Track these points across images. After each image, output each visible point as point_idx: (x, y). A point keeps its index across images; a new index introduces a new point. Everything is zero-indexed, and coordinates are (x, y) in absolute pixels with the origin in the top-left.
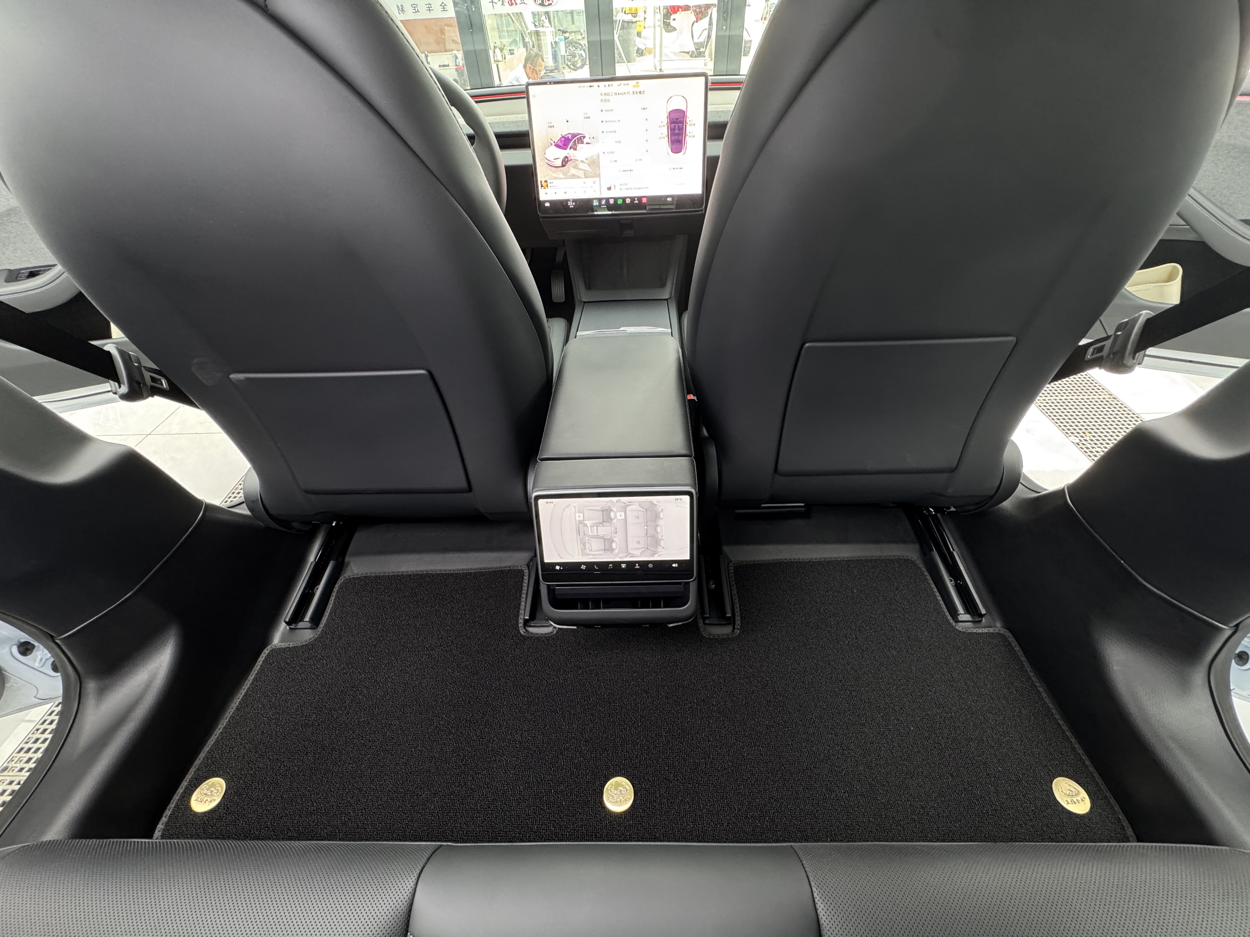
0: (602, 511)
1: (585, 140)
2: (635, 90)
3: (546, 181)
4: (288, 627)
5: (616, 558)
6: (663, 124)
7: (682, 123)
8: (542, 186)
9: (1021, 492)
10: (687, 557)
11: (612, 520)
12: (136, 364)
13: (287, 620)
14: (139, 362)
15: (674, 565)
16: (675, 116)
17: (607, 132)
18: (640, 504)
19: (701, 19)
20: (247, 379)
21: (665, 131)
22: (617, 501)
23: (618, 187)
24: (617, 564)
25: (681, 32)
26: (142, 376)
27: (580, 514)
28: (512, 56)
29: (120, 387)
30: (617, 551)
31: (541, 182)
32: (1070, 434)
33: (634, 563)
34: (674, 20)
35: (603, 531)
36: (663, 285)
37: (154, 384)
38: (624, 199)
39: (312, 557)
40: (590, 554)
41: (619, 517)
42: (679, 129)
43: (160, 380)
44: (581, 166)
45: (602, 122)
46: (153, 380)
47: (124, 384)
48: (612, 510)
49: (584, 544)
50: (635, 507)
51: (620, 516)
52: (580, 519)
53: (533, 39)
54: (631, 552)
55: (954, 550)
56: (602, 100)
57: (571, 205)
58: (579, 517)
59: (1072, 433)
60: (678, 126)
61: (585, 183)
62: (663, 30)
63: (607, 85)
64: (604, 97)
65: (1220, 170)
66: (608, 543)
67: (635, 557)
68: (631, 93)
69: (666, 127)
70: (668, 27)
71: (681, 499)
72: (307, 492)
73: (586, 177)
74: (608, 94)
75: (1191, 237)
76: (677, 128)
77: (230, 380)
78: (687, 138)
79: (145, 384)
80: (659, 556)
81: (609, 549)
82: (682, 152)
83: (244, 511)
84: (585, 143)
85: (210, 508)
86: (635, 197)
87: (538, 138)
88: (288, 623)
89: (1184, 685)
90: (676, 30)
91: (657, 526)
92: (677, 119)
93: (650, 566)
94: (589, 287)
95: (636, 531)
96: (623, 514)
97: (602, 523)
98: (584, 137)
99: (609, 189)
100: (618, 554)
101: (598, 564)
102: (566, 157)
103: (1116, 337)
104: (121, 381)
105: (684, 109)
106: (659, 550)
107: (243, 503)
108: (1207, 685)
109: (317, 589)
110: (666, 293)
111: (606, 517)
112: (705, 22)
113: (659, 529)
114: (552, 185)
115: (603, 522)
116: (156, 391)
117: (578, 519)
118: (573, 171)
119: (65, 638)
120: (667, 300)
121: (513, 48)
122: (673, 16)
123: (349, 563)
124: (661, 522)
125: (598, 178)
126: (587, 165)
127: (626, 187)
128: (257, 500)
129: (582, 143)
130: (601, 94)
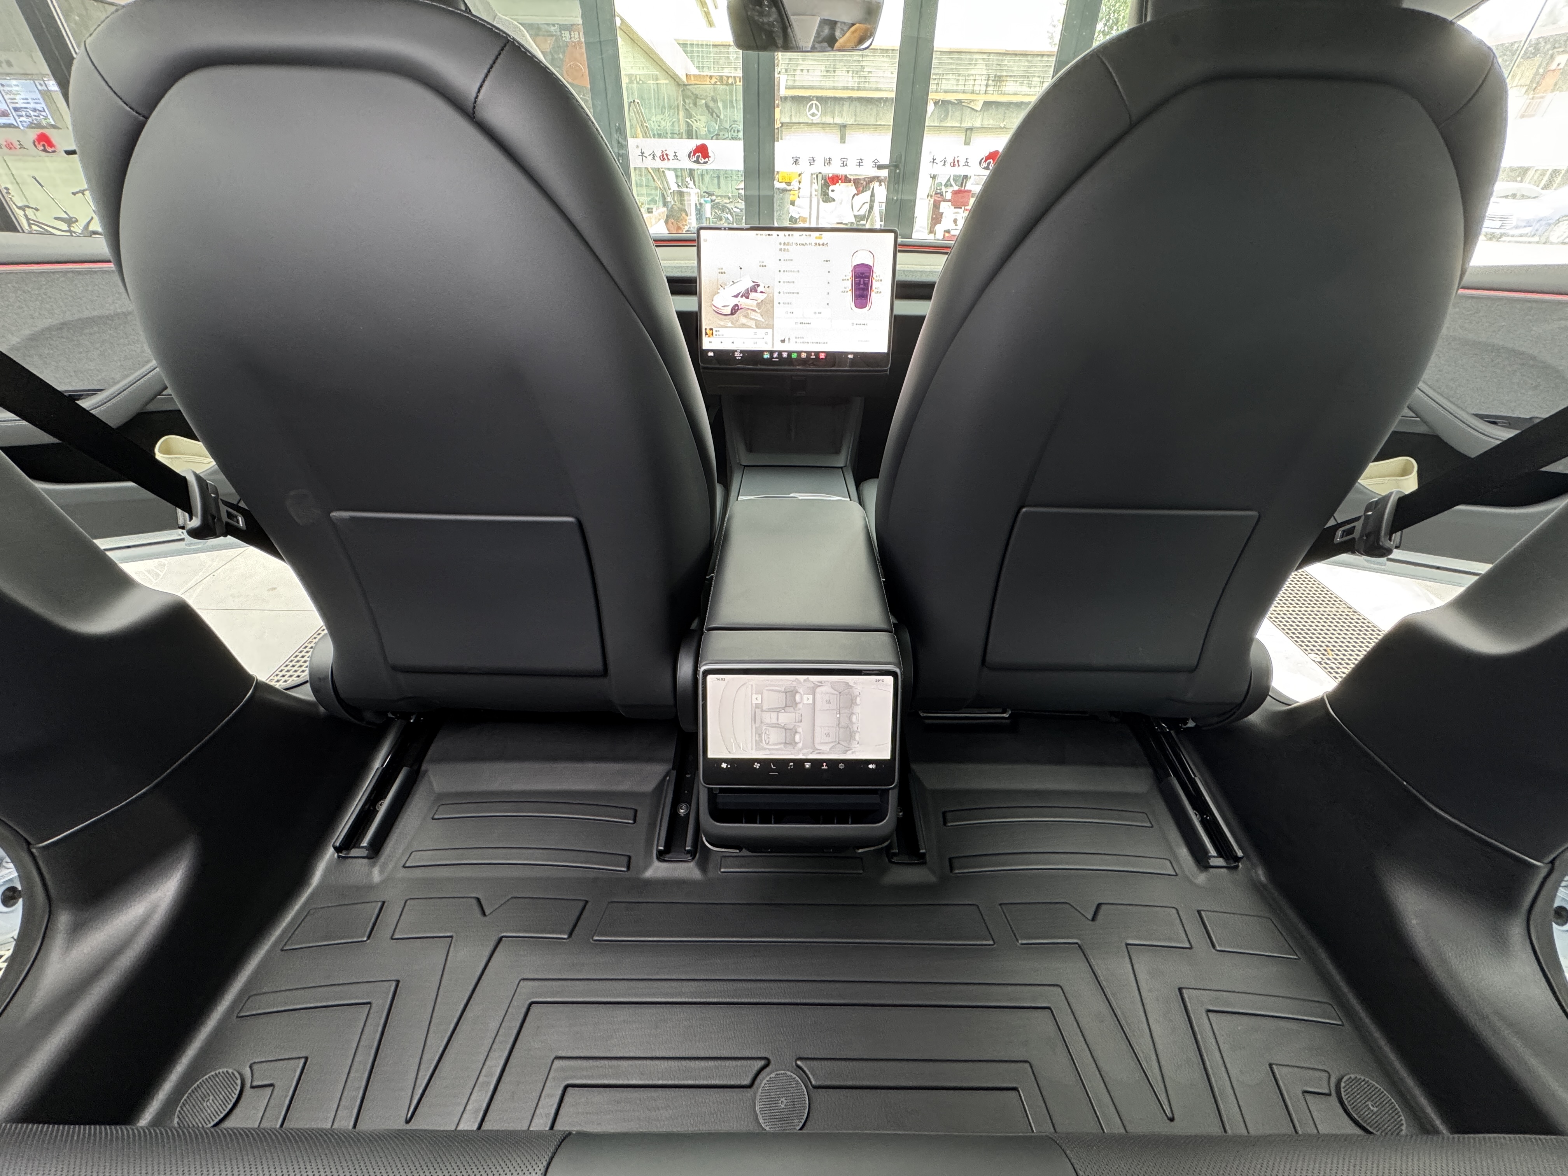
0: (786, 693)
1: (759, 289)
2: (818, 241)
3: (711, 329)
4: (336, 855)
5: (799, 754)
6: (847, 278)
7: (868, 277)
8: (706, 334)
9: (1268, 705)
10: (887, 756)
11: (797, 704)
12: (213, 495)
13: (338, 844)
14: (217, 494)
15: (870, 766)
16: (859, 270)
17: (784, 282)
18: (833, 685)
19: (862, 192)
20: (352, 519)
21: (849, 284)
22: (805, 680)
23: (793, 340)
24: (799, 763)
25: (841, 203)
26: (218, 507)
27: (757, 696)
28: (650, 214)
29: (191, 519)
30: (800, 745)
31: (706, 329)
32: (1310, 651)
33: (820, 762)
34: (833, 191)
35: (784, 718)
36: (837, 452)
37: (229, 521)
38: (799, 353)
39: (379, 762)
40: (765, 749)
41: (805, 702)
42: (864, 284)
43: (236, 517)
44: (753, 315)
45: (780, 271)
46: (230, 515)
47: (197, 517)
48: (797, 692)
49: (760, 735)
50: (825, 689)
51: (808, 699)
52: (757, 702)
53: (676, 199)
54: (817, 747)
55: (1195, 776)
56: (781, 250)
57: (738, 355)
58: (757, 699)
59: (1312, 650)
60: (864, 281)
61: (755, 333)
62: (821, 200)
63: (787, 235)
64: (782, 247)
65: (1443, 362)
66: (790, 732)
67: (823, 753)
68: (813, 244)
69: (850, 281)
70: (826, 198)
71: (883, 681)
72: (395, 668)
73: (757, 327)
74: (788, 244)
75: (1422, 429)
76: (862, 282)
77: (330, 519)
78: (873, 293)
79: (220, 519)
80: (853, 753)
81: (790, 743)
82: (867, 308)
83: (306, 694)
84: (759, 291)
85: (262, 687)
86: (812, 352)
87: (706, 285)
88: (338, 850)
89: (1501, 944)
90: (834, 200)
91: (852, 713)
92: (863, 274)
93: (841, 766)
94: (750, 449)
95: (825, 720)
96: (811, 697)
97: (784, 708)
98: (758, 286)
99: (783, 341)
100: (800, 750)
101: (776, 762)
102: (737, 305)
103: (1367, 518)
104: (194, 512)
105: (871, 264)
106: (853, 746)
107: (307, 682)
108: (1528, 941)
109: (381, 805)
110: (841, 460)
111: (790, 700)
112: (866, 196)
113: (854, 718)
114: (718, 333)
115: (786, 706)
116: (231, 530)
117: (754, 701)
118: (743, 320)
119: (43, 847)
120: (841, 468)
121: (651, 206)
122: (831, 188)
123: (426, 771)
124: (857, 709)
125: (771, 330)
126: (759, 315)
127: (802, 340)
128: (325, 678)
129: (756, 291)
130: (780, 244)
